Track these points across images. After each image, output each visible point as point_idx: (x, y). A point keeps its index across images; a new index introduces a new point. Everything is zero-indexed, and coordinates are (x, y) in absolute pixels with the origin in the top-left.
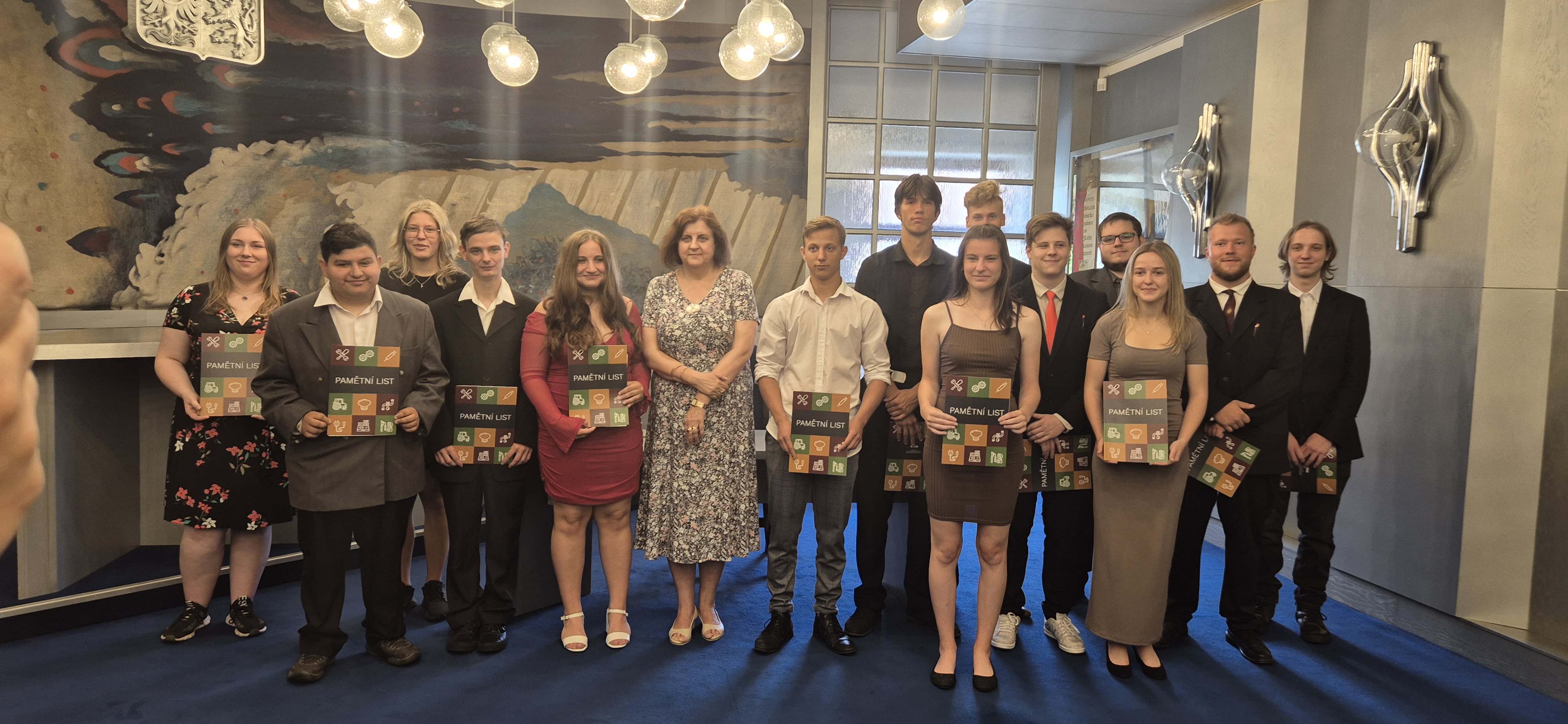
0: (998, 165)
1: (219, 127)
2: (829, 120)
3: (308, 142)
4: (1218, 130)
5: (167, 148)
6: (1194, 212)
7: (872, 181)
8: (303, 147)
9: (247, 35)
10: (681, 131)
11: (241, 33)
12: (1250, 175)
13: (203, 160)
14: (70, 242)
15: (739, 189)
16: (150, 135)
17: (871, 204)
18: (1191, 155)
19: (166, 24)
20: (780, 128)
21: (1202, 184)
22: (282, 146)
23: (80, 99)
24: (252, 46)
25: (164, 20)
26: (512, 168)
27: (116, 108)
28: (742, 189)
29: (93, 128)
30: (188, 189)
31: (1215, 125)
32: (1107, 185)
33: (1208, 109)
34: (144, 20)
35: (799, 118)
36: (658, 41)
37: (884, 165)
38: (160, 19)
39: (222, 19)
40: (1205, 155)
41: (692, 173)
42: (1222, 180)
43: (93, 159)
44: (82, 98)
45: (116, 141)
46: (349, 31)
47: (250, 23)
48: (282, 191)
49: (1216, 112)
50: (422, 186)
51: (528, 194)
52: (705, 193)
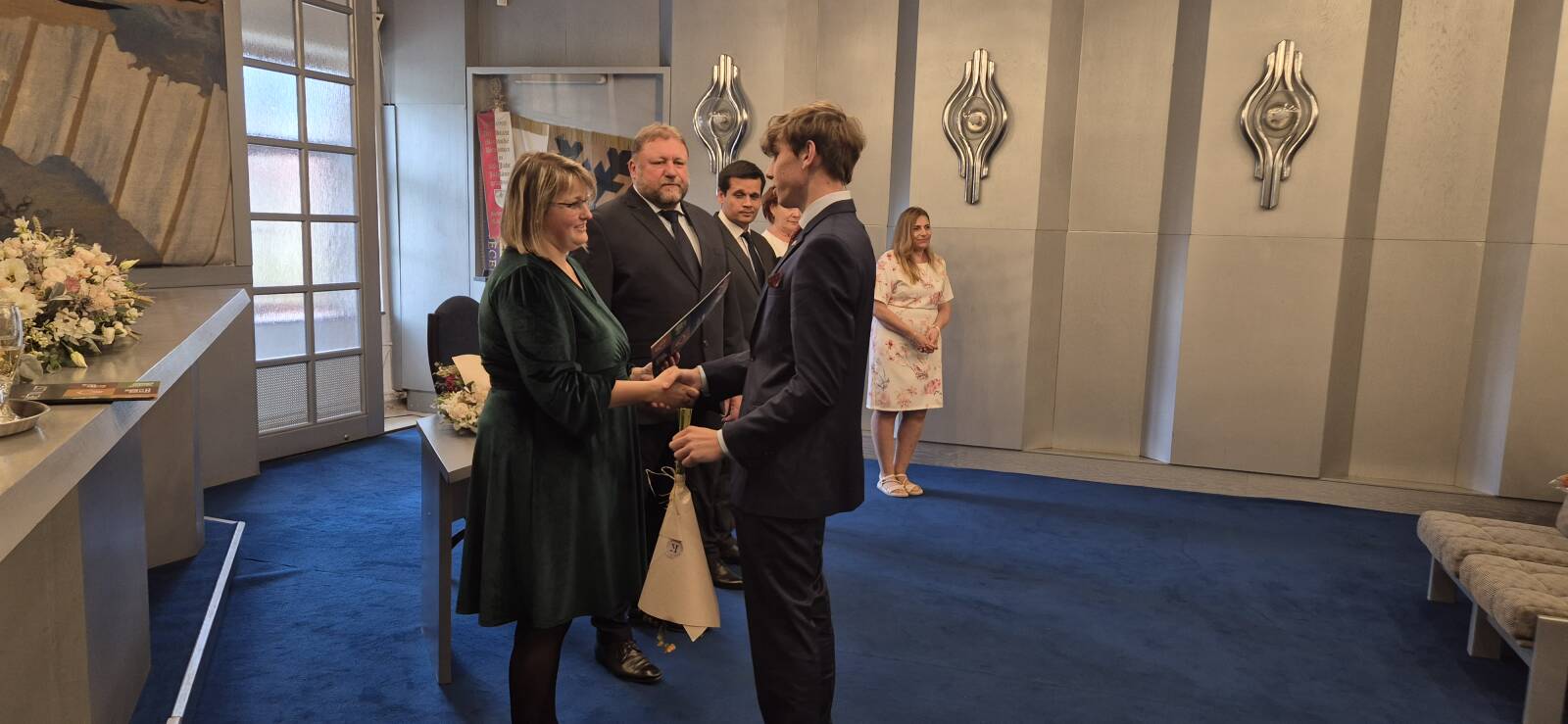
15: (135, 65)
28: (139, 66)
33: (725, 60)
41: (59, 29)
52: (83, 65)
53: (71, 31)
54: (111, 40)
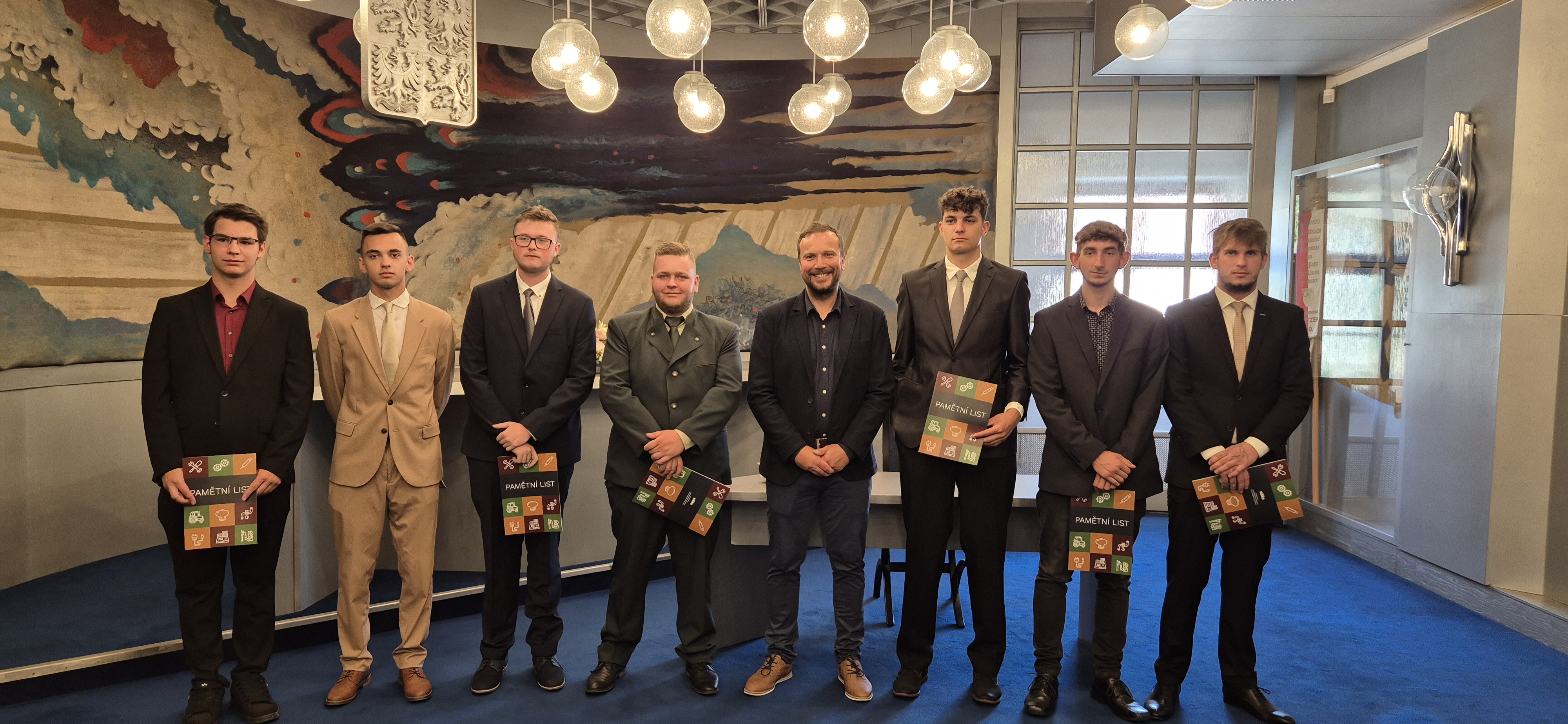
0: (1207, 188)
1: (444, 183)
2: (1019, 149)
3: (519, 194)
4: (1473, 142)
5: (400, 205)
6: (1443, 234)
7: (1065, 210)
8: (515, 199)
9: (463, 99)
10: (866, 167)
11: (458, 98)
12: (1513, 191)
13: (429, 214)
14: (320, 292)
15: (925, 223)
16: (387, 193)
17: (1064, 234)
18: (1439, 170)
19: (394, 93)
20: (967, 160)
21: (1453, 203)
22: (497, 197)
23: (328, 163)
24: (466, 109)
25: (392, 90)
26: (702, 211)
27: (358, 169)
28: (927, 223)
29: (339, 188)
30: (418, 241)
31: (1469, 136)
32: (1335, 205)
33: (1459, 119)
34: (375, 91)
35: (987, 149)
36: (842, 79)
37: (1078, 193)
38: (388, 89)
39: (441, 86)
40: (1456, 170)
41: (877, 209)
42: (1478, 197)
43: (340, 216)
44: (330, 162)
45: (358, 199)
46: (554, 89)
47: (465, 88)
48: (497, 240)
49: (1470, 120)
50: (619, 231)
51: (717, 236)
52: (890, 228)
53: (884, 208)
54: (909, 210)
